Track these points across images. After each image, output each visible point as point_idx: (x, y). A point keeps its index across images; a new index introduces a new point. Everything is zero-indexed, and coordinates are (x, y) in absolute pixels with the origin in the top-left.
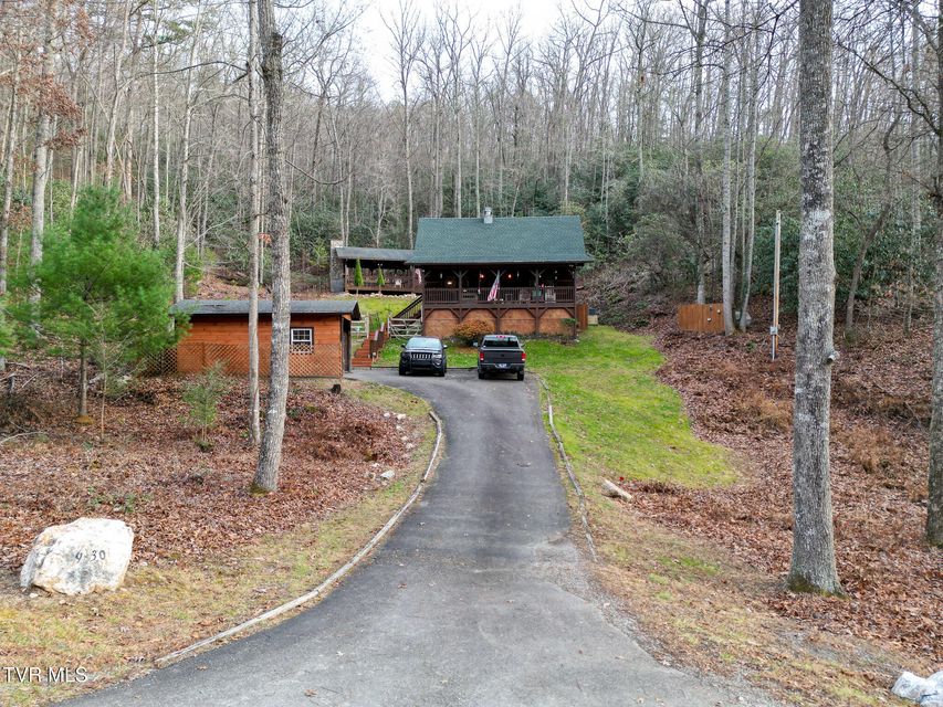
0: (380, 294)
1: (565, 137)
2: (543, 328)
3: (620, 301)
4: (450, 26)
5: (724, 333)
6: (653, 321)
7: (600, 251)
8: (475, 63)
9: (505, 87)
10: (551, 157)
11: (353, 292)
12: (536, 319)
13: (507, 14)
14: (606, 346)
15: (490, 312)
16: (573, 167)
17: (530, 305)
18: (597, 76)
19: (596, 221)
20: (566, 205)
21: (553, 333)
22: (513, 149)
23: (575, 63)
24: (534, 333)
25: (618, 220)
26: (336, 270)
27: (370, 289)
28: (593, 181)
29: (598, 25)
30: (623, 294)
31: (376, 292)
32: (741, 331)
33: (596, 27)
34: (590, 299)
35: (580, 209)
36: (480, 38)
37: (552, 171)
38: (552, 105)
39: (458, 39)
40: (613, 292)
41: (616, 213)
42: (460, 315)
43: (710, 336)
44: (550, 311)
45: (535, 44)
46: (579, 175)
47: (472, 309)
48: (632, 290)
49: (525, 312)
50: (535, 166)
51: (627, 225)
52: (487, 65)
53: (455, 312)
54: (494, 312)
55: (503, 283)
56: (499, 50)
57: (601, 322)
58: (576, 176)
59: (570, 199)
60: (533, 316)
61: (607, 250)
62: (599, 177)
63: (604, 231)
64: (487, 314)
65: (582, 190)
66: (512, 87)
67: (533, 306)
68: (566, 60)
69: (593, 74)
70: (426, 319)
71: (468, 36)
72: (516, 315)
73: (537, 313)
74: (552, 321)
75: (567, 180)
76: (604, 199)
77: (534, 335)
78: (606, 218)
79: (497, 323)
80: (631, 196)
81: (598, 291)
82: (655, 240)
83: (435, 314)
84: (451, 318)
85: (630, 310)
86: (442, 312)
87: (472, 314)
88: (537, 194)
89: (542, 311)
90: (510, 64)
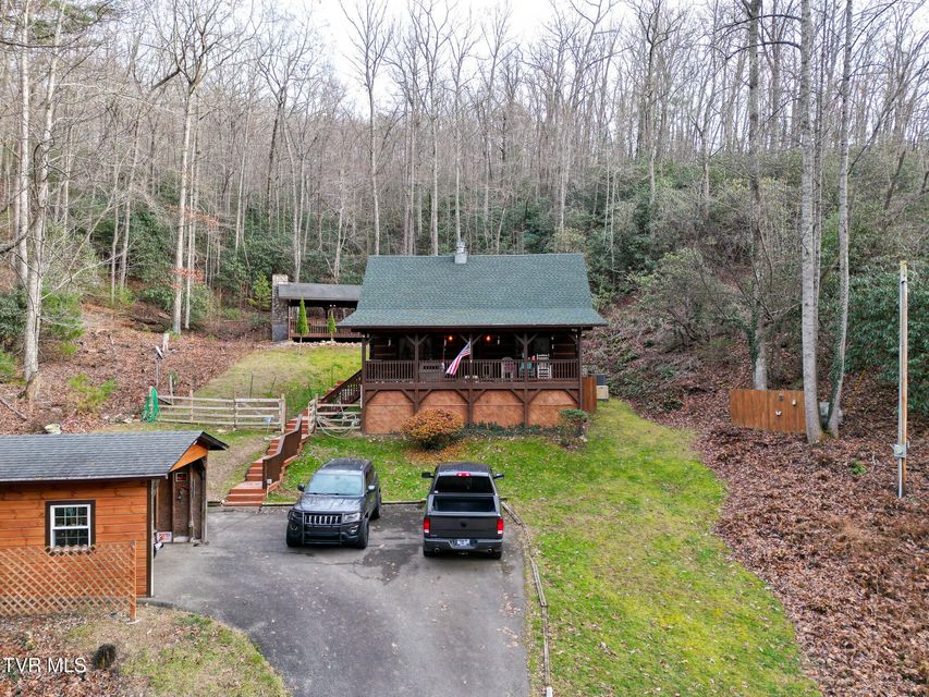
0: (333, 342)
1: (561, 149)
2: (535, 418)
3: (634, 358)
4: (424, 20)
5: (805, 440)
6: (688, 401)
7: (605, 288)
8: (455, 65)
9: (492, 96)
10: (543, 173)
11: (297, 340)
12: (525, 406)
13: (493, 12)
14: (627, 452)
15: (459, 394)
16: (570, 186)
17: (516, 385)
18: (594, 83)
19: (599, 251)
20: (563, 233)
21: (549, 426)
22: (500, 164)
23: (570, 68)
24: (522, 425)
25: (624, 250)
26: (278, 312)
27: (319, 335)
28: (594, 203)
29: (598, 22)
30: (638, 349)
31: (328, 339)
32: (831, 435)
33: (595, 24)
34: (596, 353)
35: (579, 237)
36: (460, 34)
37: (544, 189)
38: (544, 115)
39: (433, 33)
40: (624, 346)
41: (623, 241)
42: (416, 399)
43: (782, 442)
44: (544, 394)
45: (524, 46)
46: (577, 196)
47: (433, 390)
48: (650, 344)
49: (508, 393)
50: (524, 184)
51: (637, 256)
52: (469, 65)
53: (408, 393)
54: (465, 394)
55: (478, 352)
56: (483, 49)
57: (612, 394)
58: (574, 197)
59: (567, 224)
60: (520, 400)
61: (613, 287)
62: (602, 198)
63: (610, 264)
64: (454, 396)
65: (581, 213)
66: (500, 96)
67: (521, 385)
68: (560, 63)
69: (590, 81)
70: (367, 403)
71: (446, 30)
72: (496, 399)
73: (527, 396)
74: (548, 409)
75: (563, 202)
76: (609, 224)
77: (523, 428)
78: (612, 248)
79: (469, 411)
80: (642, 222)
81: (604, 343)
82: (682, 285)
83: (381, 397)
84: (403, 401)
85: (651, 377)
86: (392, 395)
87: (433, 398)
88: (528, 216)
89: (533, 393)
90: (496, 69)
